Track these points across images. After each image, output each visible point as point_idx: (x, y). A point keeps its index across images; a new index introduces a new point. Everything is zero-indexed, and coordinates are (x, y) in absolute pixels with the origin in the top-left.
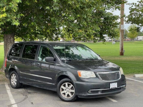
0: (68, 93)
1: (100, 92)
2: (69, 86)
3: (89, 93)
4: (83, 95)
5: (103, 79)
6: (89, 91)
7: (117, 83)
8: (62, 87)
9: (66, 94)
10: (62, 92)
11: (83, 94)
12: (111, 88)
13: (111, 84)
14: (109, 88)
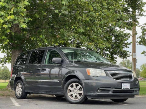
0: (76, 94)
1: (111, 92)
2: (76, 87)
3: (98, 92)
4: (92, 95)
5: (114, 78)
6: (99, 90)
7: (129, 84)
8: (70, 88)
9: (74, 96)
10: (69, 94)
11: (92, 93)
12: (122, 89)
13: (122, 84)
14: (121, 88)
